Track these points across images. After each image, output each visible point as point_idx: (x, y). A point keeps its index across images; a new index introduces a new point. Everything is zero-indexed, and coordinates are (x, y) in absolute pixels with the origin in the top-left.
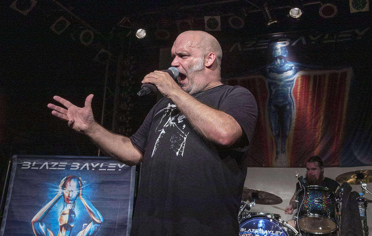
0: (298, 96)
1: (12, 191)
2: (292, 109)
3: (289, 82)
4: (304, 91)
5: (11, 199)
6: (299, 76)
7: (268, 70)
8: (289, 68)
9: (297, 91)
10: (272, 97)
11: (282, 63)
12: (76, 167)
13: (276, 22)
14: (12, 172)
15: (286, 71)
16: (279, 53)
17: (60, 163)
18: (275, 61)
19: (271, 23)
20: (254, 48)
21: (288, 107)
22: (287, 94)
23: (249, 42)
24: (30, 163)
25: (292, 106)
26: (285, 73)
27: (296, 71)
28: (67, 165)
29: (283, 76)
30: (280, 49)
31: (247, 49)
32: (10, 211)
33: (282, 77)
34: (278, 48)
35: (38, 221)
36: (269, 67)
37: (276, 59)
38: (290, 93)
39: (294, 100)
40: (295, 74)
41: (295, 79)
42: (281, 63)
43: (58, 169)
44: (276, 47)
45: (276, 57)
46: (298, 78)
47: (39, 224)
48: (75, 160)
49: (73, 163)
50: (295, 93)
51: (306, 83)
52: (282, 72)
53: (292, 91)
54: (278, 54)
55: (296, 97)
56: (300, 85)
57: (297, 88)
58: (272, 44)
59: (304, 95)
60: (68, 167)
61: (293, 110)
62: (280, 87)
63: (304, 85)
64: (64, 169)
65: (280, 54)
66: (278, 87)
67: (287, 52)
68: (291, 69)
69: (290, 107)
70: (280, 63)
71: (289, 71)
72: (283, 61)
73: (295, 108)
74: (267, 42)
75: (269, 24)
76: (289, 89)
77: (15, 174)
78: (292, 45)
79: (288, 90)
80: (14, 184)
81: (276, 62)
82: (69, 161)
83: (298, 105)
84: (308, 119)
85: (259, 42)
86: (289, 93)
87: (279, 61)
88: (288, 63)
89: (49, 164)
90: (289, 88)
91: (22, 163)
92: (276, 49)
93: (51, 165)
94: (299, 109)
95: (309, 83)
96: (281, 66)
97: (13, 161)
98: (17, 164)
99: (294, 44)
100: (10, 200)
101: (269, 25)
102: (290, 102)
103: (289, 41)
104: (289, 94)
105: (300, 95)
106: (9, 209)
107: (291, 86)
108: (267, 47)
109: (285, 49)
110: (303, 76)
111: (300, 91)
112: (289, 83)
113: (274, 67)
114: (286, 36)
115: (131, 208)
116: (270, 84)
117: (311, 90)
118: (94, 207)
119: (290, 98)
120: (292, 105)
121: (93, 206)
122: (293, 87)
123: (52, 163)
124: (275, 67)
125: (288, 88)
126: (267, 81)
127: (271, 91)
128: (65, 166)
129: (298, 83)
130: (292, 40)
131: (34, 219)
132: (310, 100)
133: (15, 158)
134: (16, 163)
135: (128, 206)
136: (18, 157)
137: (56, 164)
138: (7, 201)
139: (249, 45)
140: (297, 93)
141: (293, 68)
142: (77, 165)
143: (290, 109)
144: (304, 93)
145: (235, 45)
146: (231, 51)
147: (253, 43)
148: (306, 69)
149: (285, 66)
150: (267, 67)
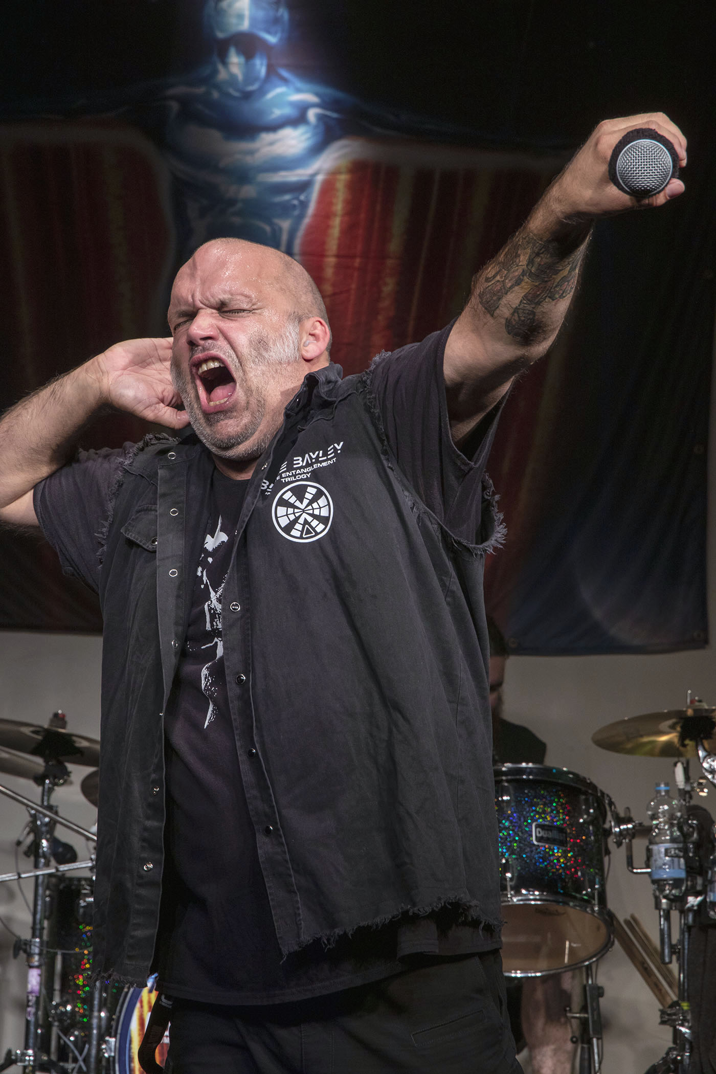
0: (329, 272)
3: (288, 192)
4: (359, 247)
6: (336, 164)
8: (287, 111)
9: (323, 243)
11: (256, 80)
15: (274, 127)
16: (240, 17)
18: (217, 59)
26: (266, 137)
27: (328, 135)
29: (252, 152)
33: (249, 160)
37: (221, 49)
40: (317, 149)
41: (320, 178)
42: (250, 77)
45: (220, 35)
46: (333, 174)
50: (314, 254)
52: (250, 129)
53: (298, 242)
54: (233, 21)
55: (316, 276)
56: (343, 216)
57: (328, 227)
59: (358, 269)
62: (236, 214)
63: (362, 216)
65: (245, 26)
67: (286, 16)
68: (298, 120)
70: (240, 77)
71: (288, 132)
72: (260, 66)
76: (280, 229)
79: (277, 233)
81: (220, 67)
87: (235, 60)
88: (285, 81)
90: (285, 225)
95: (387, 213)
96: (247, 96)
105: (338, 267)
107: (296, 213)
110: (358, 169)
111: (340, 247)
112: (287, 197)
113: (208, 93)
116: (183, 189)
117: (395, 246)
122: (307, 221)
124: (216, 95)
125: (277, 221)
126: (165, 170)
127: (185, 231)
129: (331, 204)
132: (386, 303)
140: (322, 255)
141: (312, 114)
144: (357, 262)
148: (378, 130)
149: (270, 95)
150: (171, 92)
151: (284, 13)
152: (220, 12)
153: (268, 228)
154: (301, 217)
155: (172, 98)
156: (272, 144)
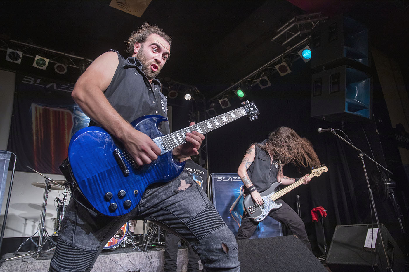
7: (75, 108)
10: (75, 127)
20: (66, 91)
23: (63, 86)
31: (60, 89)
36: (76, 106)
66: (80, 122)
85: (70, 87)
116: (75, 118)
126: (73, 116)
127: (75, 123)
145: (51, 84)
146: (47, 87)
147: (66, 87)
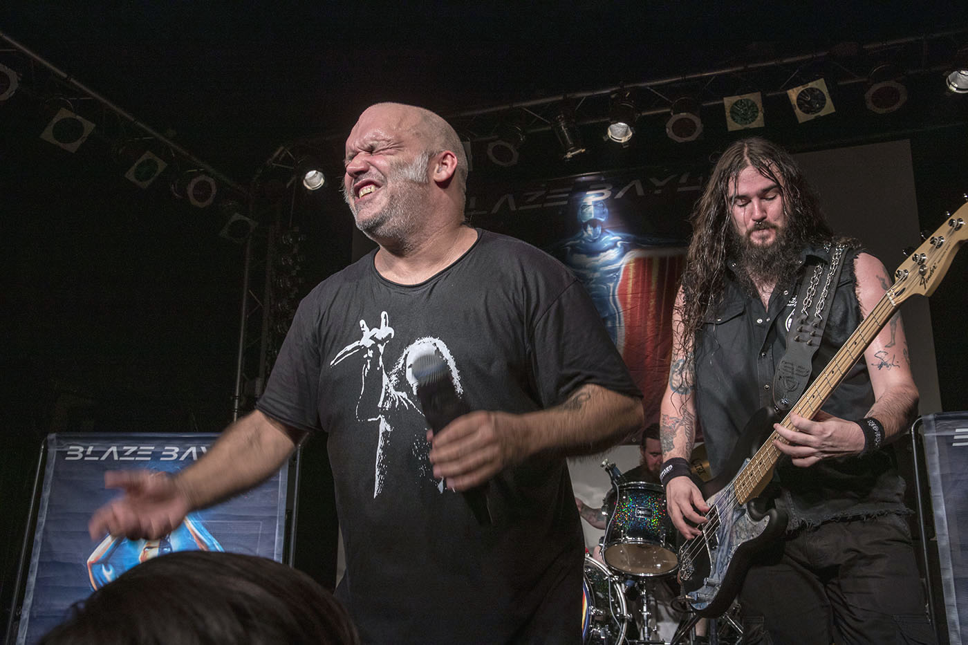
0: (629, 300)
1: (49, 505)
2: (616, 326)
3: (611, 273)
4: (640, 289)
5: (46, 521)
6: (629, 260)
8: (610, 244)
9: (627, 290)
11: (598, 234)
12: (171, 456)
13: (583, 150)
14: (48, 467)
15: (605, 250)
16: (591, 214)
17: (141, 448)
18: (583, 230)
19: (573, 153)
20: (540, 206)
21: (609, 324)
22: (606, 298)
23: (532, 193)
24: (81, 449)
25: (617, 322)
26: (602, 254)
27: (625, 250)
28: (153, 452)
29: (598, 261)
30: (592, 208)
31: (526, 207)
32: (45, 542)
33: (597, 263)
34: (588, 204)
35: (98, 562)
36: (571, 243)
37: (585, 226)
38: (613, 295)
39: (621, 310)
40: (622, 256)
41: (623, 266)
42: (595, 234)
43: (137, 459)
44: (584, 201)
45: (584, 221)
46: (628, 263)
47: (101, 568)
48: (169, 441)
49: (166, 448)
50: (623, 294)
51: (644, 275)
52: (596, 253)
53: (617, 290)
54: (588, 216)
55: (624, 303)
56: (633, 278)
57: (628, 283)
58: (577, 196)
59: (641, 297)
60: (156, 456)
61: (618, 330)
62: (594, 283)
63: (640, 278)
64: (149, 459)
65: (593, 217)
66: (588, 283)
67: (607, 211)
68: (615, 246)
69: (614, 323)
70: (592, 234)
71: (610, 251)
72: (599, 230)
73: (623, 324)
74: (565, 193)
75: (569, 155)
76: (610, 287)
77: (55, 472)
78: (616, 198)
79: (608, 288)
80: (51, 491)
81: (585, 232)
82: (158, 442)
83: (629, 319)
84: (649, 346)
85: (551, 192)
86: (611, 294)
87: (590, 229)
88: (608, 233)
89: (120, 450)
90: (611, 285)
91: (65, 449)
92: (586, 206)
93: (121, 452)
94: (630, 327)
95: (650, 275)
96: (595, 241)
97: (49, 445)
98: (58, 452)
99: (620, 195)
100: (44, 524)
101: (570, 158)
102: (613, 313)
103: (610, 190)
104: (611, 298)
105: (632, 297)
106: (43, 540)
107: (615, 280)
108: (566, 203)
109: (602, 205)
110: (637, 261)
111: (632, 291)
112: (612, 275)
113: (581, 242)
114: (603, 179)
115: (279, 534)
117: (653, 287)
118: (208, 534)
119: (613, 304)
120: (618, 319)
121: (205, 531)
122: (619, 282)
123: (125, 448)
124: (583, 242)
125: (608, 284)
128: (150, 453)
129: (628, 275)
130: (616, 188)
131: (92, 559)
132: (652, 309)
133: (53, 440)
134: (56, 450)
135: (275, 531)
136: (58, 438)
137: (134, 449)
138: (38, 525)
139: (530, 200)
141: (619, 244)
142: (173, 450)
143: (614, 327)
144: (639, 295)
145: (502, 200)
146: (495, 211)
147: (539, 194)
148: (644, 246)
149: (603, 240)
150: (569, 243)
151: (606, 210)
152: (583, 213)
153: (605, 287)
154: (617, 281)
155: (568, 246)
156: (604, 256)
